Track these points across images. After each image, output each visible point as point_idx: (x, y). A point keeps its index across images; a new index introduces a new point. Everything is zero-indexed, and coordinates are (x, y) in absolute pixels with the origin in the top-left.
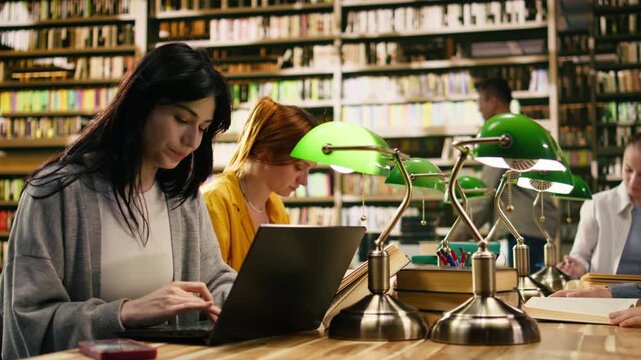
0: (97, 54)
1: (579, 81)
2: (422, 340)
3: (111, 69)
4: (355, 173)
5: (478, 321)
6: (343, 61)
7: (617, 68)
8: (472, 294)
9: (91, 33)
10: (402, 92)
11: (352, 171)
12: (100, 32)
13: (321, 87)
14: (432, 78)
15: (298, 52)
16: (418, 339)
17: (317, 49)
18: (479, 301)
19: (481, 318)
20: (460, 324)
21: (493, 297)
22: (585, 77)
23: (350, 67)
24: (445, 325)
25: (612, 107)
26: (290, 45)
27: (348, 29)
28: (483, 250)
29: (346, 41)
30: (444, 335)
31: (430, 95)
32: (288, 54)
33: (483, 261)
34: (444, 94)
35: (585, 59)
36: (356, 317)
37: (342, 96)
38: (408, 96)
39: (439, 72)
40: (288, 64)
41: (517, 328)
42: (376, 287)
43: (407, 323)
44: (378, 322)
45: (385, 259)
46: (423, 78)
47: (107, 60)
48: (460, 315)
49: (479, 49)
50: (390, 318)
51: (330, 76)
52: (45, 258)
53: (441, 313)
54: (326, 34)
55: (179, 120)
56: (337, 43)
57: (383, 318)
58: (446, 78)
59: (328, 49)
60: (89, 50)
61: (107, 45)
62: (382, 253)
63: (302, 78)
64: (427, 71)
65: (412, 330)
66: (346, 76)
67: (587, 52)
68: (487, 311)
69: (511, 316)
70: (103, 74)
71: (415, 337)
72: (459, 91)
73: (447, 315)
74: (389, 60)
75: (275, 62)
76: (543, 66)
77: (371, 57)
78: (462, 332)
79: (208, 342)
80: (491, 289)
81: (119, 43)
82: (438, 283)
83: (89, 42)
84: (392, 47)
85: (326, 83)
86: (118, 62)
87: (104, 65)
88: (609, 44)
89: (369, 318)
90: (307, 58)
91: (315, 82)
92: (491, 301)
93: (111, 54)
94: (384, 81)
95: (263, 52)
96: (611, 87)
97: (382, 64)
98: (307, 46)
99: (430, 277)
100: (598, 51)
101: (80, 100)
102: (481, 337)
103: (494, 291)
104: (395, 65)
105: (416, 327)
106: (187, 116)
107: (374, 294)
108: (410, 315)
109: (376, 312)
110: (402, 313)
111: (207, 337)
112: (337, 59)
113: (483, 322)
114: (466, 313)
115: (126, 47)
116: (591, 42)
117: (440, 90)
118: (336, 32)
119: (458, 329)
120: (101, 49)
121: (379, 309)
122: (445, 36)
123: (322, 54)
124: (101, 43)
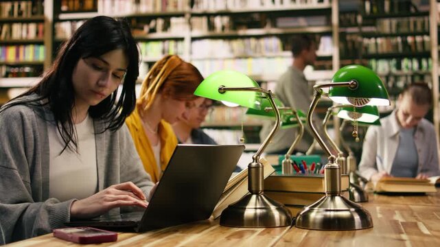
0: (17, 22)
1: (350, 45)
2: (289, 227)
3: (28, 32)
4: (240, 106)
5: (328, 213)
6: (191, 29)
7: (376, 36)
8: (324, 194)
9: (13, 7)
10: (232, 51)
11: (238, 105)
12: (19, 6)
13: (176, 47)
14: (253, 42)
15: (160, 22)
16: (286, 226)
17: (173, 20)
18: (329, 199)
19: (330, 210)
20: (316, 215)
21: (339, 196)
22: (353, 42)
23: (196, 33)
24: (306, 216)
25: (373, 63)
26: (154, 17)
27: (195, 6)
28: (332, 162)
29: (193, 15)
30: (305, 223)
31: (251, 53)
32: (152, 24)
33: (333, 170)
34: (260, 52)
35: (355, 30)
36: (241, 211)
37: (191, 53)
38: (237, 53)
39: (258, 37)
40: (153, 30)
41: (357, 218)
42: (254, 189)
43: (276, 214)
44: (256, 214)
45: (261, 168)
46: (246, 41)
47: (25, 26)
48: (316, 208)
49: (282, 22)
50: (264, 211)
51: (182, 39)
52: (13, 169)
53: (302, 207)
54: (180, 10)
55: (96, 67)
56: (188, 16)
57: (259, 211)
58: (263, 42)
59: (181, 20)
60: (11, 18)
61: (24, 16)
62: (258, 165)
63: (163, 40)
64: (249, 37)
65: (281, 220)
66: (193, 39)
67: (356, 25)
68: (335, 205)
69: (353, 210)
70: (22, 35)
71: (283, 225)
72: (271, 50)
73: (307, 209)
74: (223, 28)
75: (142, 29)
76: (329, 34)
77: (211, 26)
78: (318, 221)
79: (137, 230)
80: (338, 190)
81: (33, 14)
82: (295, 185)
83: (11, 12)
84: (226, 20)
85: (180, 44)
86: (32, 27)
87: (22, 29)
88: (371, 20)
89: (250, 211)
90: (167, 27)
91: (172, 44)
92: (338, 199)
93: (27, 22)
94: (220, 43)
95: (134, 22)
96: (372, 50)
97: (218, 31)
98: (167, 18)
99: (288, 181)
100: (364, 25)
101: (5, 54)
102: (331, 224)
103: (340, 191)
104: (228, 32)
105: (284, 217)
106: (102, 65)
107: (253, 194)
108: (279, 209)
109: (254, 207)
110: (273, 208)
111: (136, 226)
112: (187, 27)
113: (332, 214)
114: (320, 207)
115: (38, 17)
116: (360, 19)
117: (258, 50)
118: (187, 9)
119: (315, 219)
120: (20, 18)
121: (256, 205)
122: (261, 13)
123: (177, 24)
124: (20, 13)
